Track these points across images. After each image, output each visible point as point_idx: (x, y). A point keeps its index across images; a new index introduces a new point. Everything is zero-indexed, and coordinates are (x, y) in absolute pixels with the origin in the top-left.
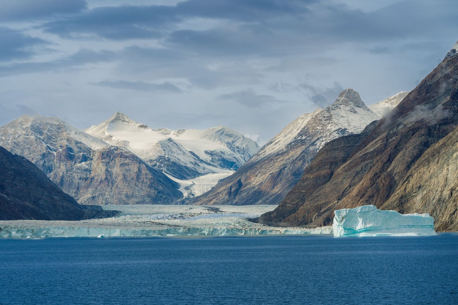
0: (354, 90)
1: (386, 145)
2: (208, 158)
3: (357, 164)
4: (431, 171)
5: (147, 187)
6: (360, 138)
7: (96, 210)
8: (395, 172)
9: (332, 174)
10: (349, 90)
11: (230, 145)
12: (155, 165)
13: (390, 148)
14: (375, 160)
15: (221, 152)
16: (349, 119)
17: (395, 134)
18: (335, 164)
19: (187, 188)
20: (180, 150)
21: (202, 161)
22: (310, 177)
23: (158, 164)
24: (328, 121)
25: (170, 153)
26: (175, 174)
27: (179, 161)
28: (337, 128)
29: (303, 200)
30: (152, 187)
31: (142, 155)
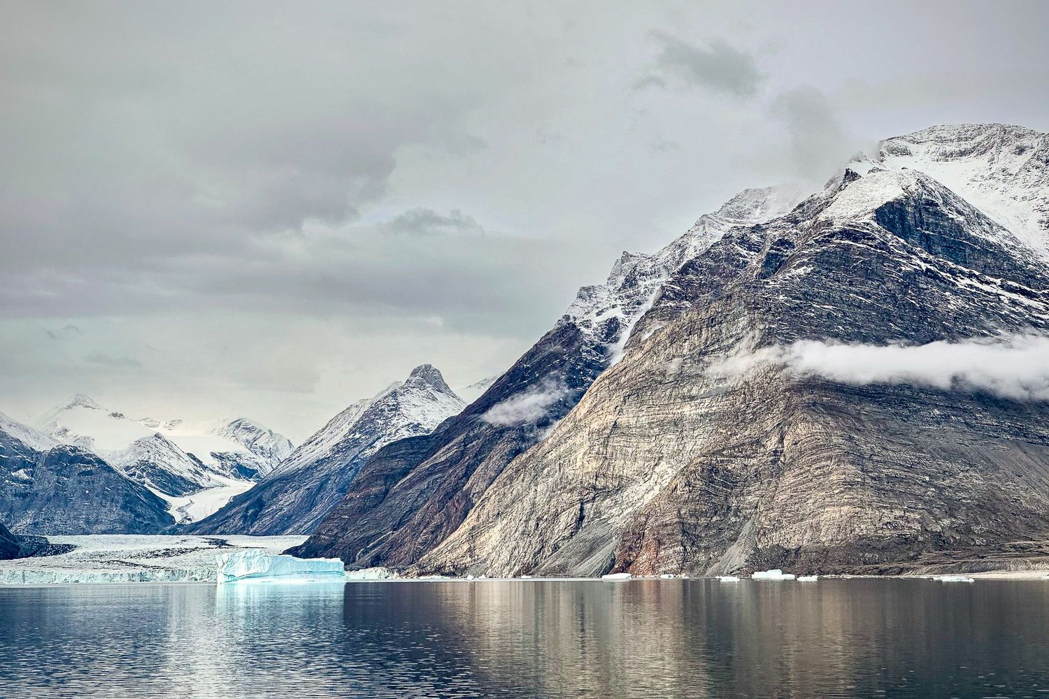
0: (434, 366)
1: (462, 452)
2: (216, 464)
3: (421, 479)
4: (515, 493)
5: (119, 508)
6: (429, 442)
7: (38, 543)
8: (473, 491)
9: (387, 491)
10: (426, 367)
11: (250, 444)
12: (134, 474)
13: (467, 458)
14: (447, 474)
15: (236, 454)
16: (426, 410)
17: (476, 437)
18: (392, 477)
19: (180, 510)
20: (174, 452)
21: (205, 468)
22: (356, 496)
23: (138, 472)
24: (394, 412)
25: (157, 455)
26: (163, 487)
27: (169, 468)
28: (406, 422)
29: (344, 529)
30: (127, 508)
31: (114, 459)
